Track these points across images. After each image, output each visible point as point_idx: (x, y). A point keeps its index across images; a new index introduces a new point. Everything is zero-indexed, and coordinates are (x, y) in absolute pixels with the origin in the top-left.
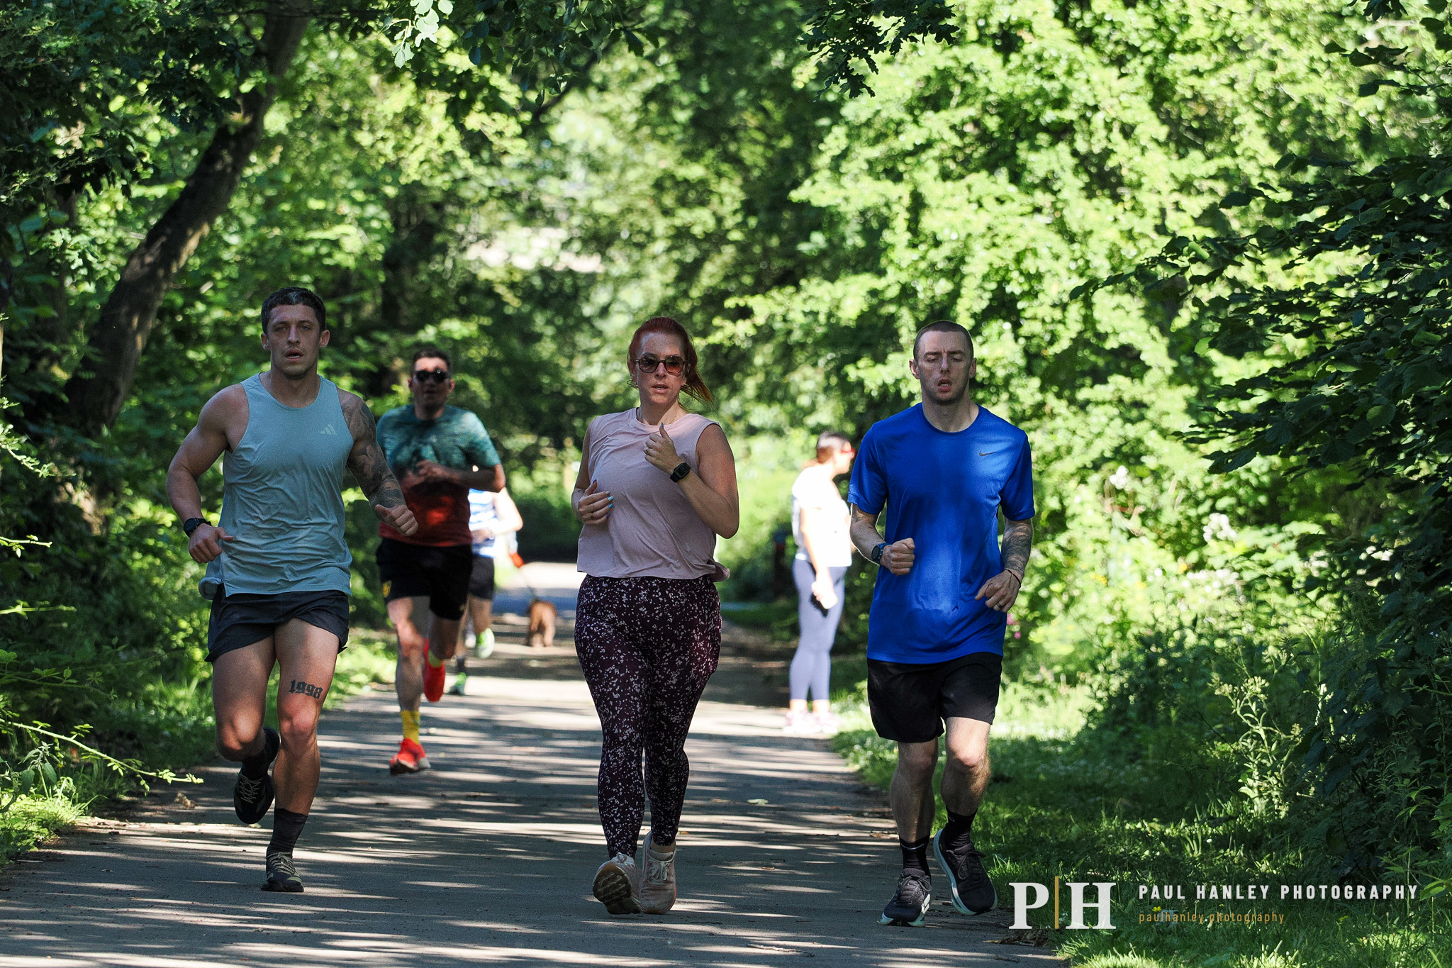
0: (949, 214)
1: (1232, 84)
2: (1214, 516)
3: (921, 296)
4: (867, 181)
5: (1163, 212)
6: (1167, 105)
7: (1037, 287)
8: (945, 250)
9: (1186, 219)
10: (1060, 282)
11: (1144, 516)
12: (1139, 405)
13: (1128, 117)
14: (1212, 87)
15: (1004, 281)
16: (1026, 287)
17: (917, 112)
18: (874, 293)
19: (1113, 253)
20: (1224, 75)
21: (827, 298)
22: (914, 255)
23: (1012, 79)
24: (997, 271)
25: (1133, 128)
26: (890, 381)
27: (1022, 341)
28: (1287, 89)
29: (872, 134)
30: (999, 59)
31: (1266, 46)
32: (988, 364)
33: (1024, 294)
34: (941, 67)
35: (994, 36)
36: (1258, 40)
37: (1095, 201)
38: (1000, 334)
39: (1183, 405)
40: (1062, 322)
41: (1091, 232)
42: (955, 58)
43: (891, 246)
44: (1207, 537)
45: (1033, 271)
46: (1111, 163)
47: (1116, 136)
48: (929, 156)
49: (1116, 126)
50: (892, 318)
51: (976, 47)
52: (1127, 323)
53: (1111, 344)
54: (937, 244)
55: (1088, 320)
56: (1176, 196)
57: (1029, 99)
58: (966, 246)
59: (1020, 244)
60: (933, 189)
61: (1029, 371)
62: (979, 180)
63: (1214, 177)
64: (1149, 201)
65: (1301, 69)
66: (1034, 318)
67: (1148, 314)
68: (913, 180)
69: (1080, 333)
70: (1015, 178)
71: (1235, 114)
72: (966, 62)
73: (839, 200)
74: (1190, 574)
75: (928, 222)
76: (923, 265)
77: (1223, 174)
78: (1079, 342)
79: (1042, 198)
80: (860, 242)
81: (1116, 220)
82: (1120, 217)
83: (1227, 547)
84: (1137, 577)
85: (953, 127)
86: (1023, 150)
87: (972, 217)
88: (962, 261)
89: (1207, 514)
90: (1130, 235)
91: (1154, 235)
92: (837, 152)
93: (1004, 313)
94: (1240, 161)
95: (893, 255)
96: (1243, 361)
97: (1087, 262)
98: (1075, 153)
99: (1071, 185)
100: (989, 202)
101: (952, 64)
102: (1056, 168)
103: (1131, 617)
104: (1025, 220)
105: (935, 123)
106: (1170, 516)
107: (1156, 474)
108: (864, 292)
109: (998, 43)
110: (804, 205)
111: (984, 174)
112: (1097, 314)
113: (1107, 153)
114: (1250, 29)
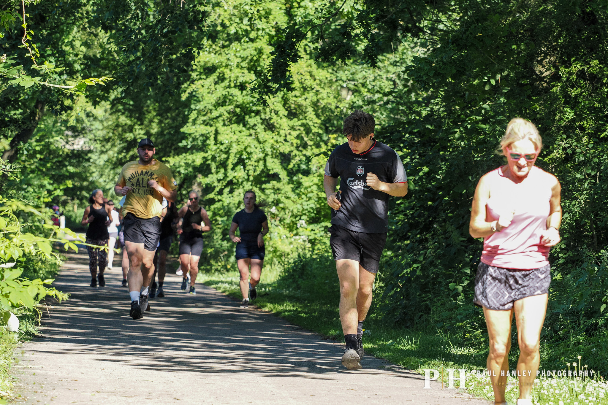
0: (226, 136)
1: (306, 99)
2: (301, 221)
3: (218, 159)
4: (203, 127)
5: (286, 136)
6: (287, 105)
7: (250, 156)
8: (225, 146)
9: (292, 137)
10: (258, 154)
11: (280, 221)
12: (278, 189)
13: (276, 109)
14: (300, 101)
15: (241, 155)
16: (247, 156)
17: (217, 107)
18: (204, 158)
19: (272, 147)
20: (304, 97)
21: (191, 159)
22: (215, 147)
23: (244, 98)
24: (239, 152)
25: (278, 112)
26: (209, 182)
27: (246, 171)
28: (321, 101)
29: (204, 113)
30: (240, 92)
31: (315, 89)
32: (237, 178)
33: (247, 158)
34: (224, 94)
35: (239, 86)
36: (313, 87)
37: (267, 132)
38: (240, 169)
39: (291, 189)
40: (257, 166)
41: (266, 141)
42: (228, 92)
43: (209, 145)
44: (298, 227)
45: (249, 152)
46: (272, 122)
47: (273, 114)
48: (220, 119)
49: (273, 111)
50: (209, 165)
51: (233, 89)
52: (276, 167)
53: (271, 172)
54: (222, 144)
55: (265, 165)
56: (289, 131)
57: (249, 104)
58: (231, 146)
59: (246, 144)
60: (221, 129)
61: (248, 180)
62: (235, 127)
63: (300, 126)
64: (282, 132)
65: (324, 95)
66: (250, 165)
67: (282, 163)
68: (215, 126)
69: (263, 169)
70: (244, 126)
71: (306, 108)
72: (231, 93)
73: (194, 132)
74: (294, 237)
75: (220, 138)
76: (218, 150)
77: (303, 125)
78: (262, 171)
79: (252, 131)
80: (200, 143)
81: (273, 138)
82: (275, 137)
83: (305, 230)
84: (278, 237)
85: (227, 111)
86: (247, 117)
87: (232, 136)
88: (229, 149)
89: (298, 220)
90: (277, 141)
91: (284, 142)
92: (194, 118)
93: (241, 164)
94: (308, 121)
95: (210, 147)
96: (308, 178)
97: (265, 149)
98: (261, 119)
99: (260, 128)
100: (237, 132)
101: (227, 93)
102: (256, 123)
103: (278, 249)
104: (248, 137)
105: (222, 110)
106: (288, 221)
107: (284, 209)
108: (201, 157)
109: (240, 88)
110: (184, 133)
111: (236, 125)
112: (268, 164)
113: (270, 119)
114: (311, 84)
